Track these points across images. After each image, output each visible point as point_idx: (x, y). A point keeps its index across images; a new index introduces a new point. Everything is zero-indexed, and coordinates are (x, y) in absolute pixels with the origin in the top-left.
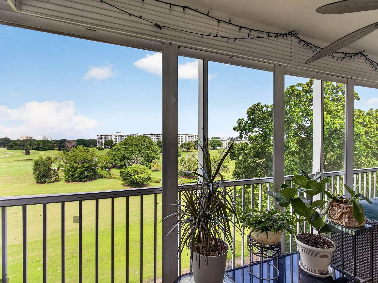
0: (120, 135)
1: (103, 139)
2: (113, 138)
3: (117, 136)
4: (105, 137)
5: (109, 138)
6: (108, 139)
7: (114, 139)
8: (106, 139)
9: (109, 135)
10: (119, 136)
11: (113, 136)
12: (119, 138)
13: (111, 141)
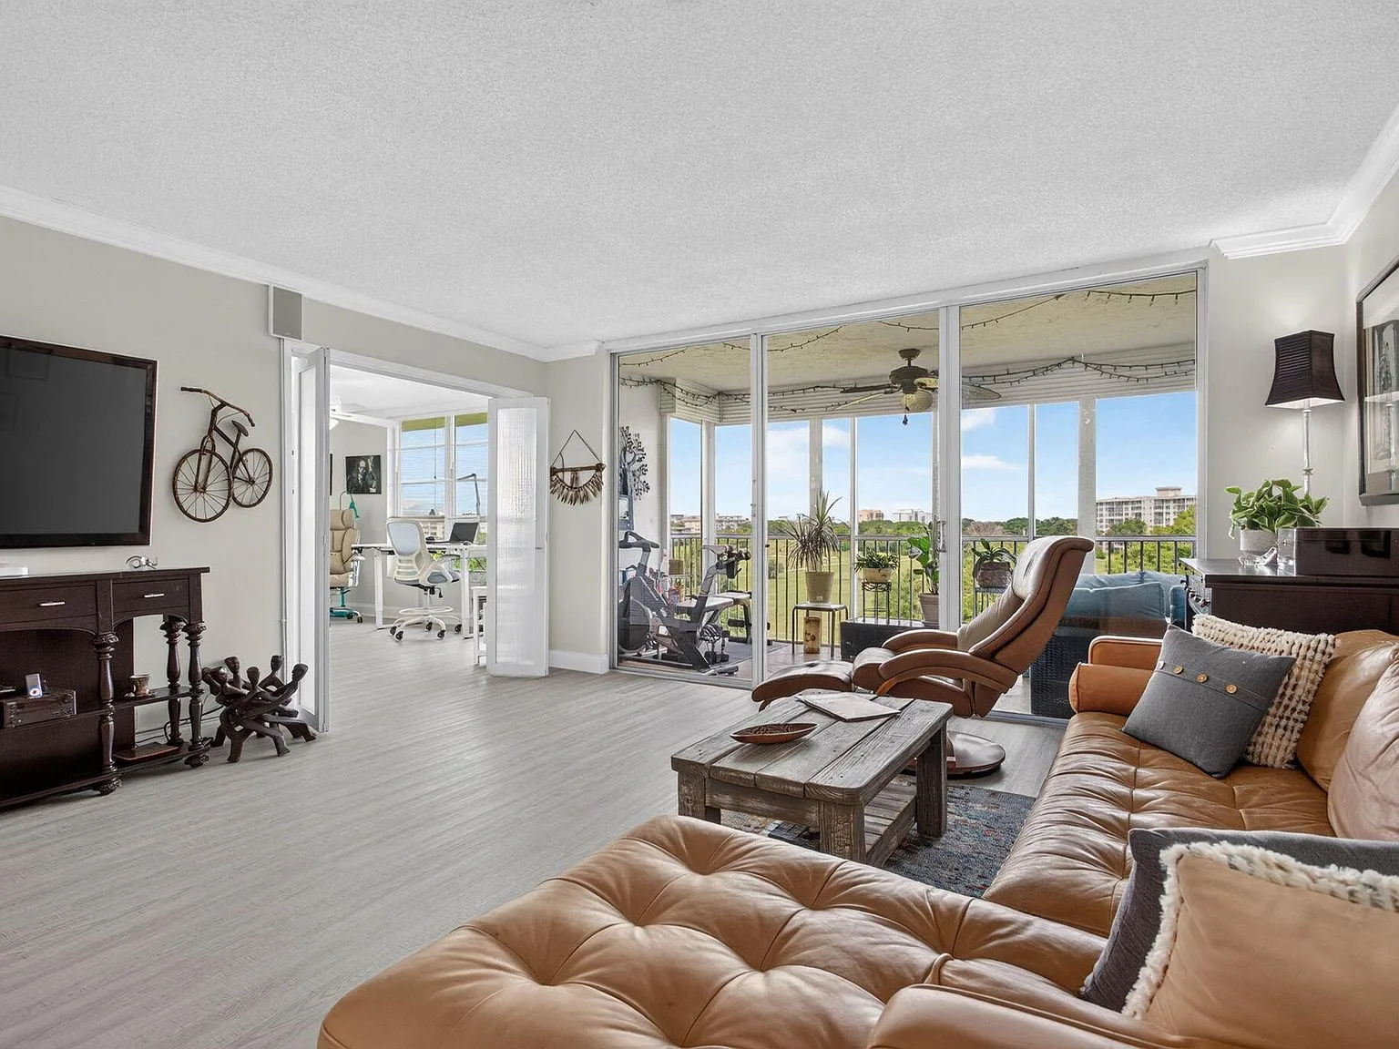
0: (1175, 501)
1: (1104, 518)
2: (1142, 512)
3: (1160, 502)
4: (1111, 510)
5: (1129, 513)
6: (1124, 517)
7: (1148, 518)
8: (1115, 518)
9: (1126, 503)
10: (1171, 504)
11: (1142, 505)
12: (1171, 510)
13: (1139, 526)
